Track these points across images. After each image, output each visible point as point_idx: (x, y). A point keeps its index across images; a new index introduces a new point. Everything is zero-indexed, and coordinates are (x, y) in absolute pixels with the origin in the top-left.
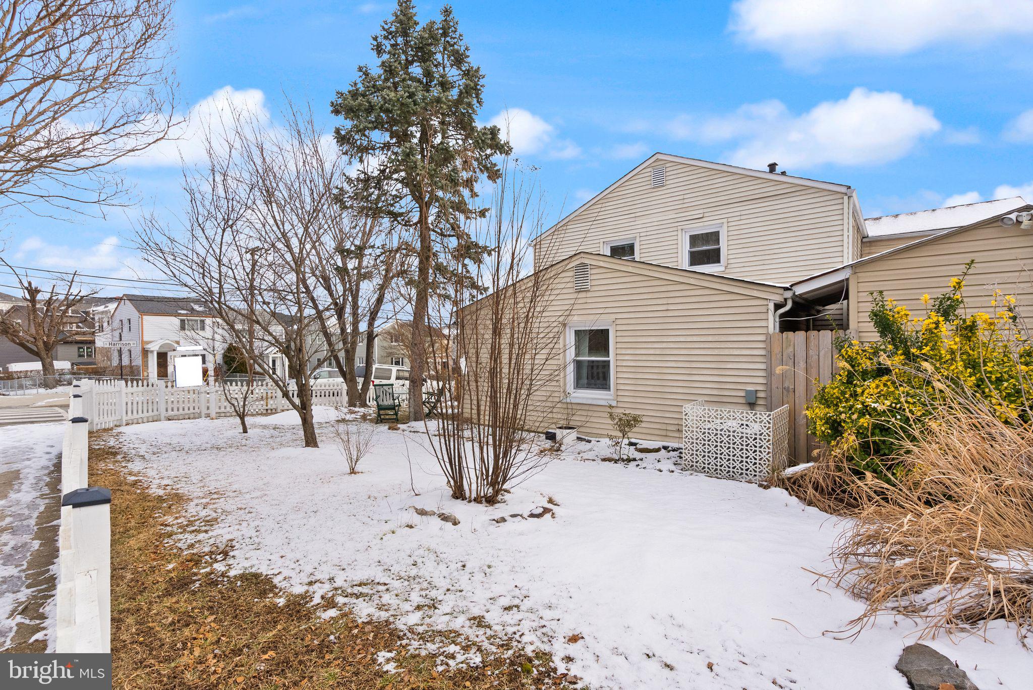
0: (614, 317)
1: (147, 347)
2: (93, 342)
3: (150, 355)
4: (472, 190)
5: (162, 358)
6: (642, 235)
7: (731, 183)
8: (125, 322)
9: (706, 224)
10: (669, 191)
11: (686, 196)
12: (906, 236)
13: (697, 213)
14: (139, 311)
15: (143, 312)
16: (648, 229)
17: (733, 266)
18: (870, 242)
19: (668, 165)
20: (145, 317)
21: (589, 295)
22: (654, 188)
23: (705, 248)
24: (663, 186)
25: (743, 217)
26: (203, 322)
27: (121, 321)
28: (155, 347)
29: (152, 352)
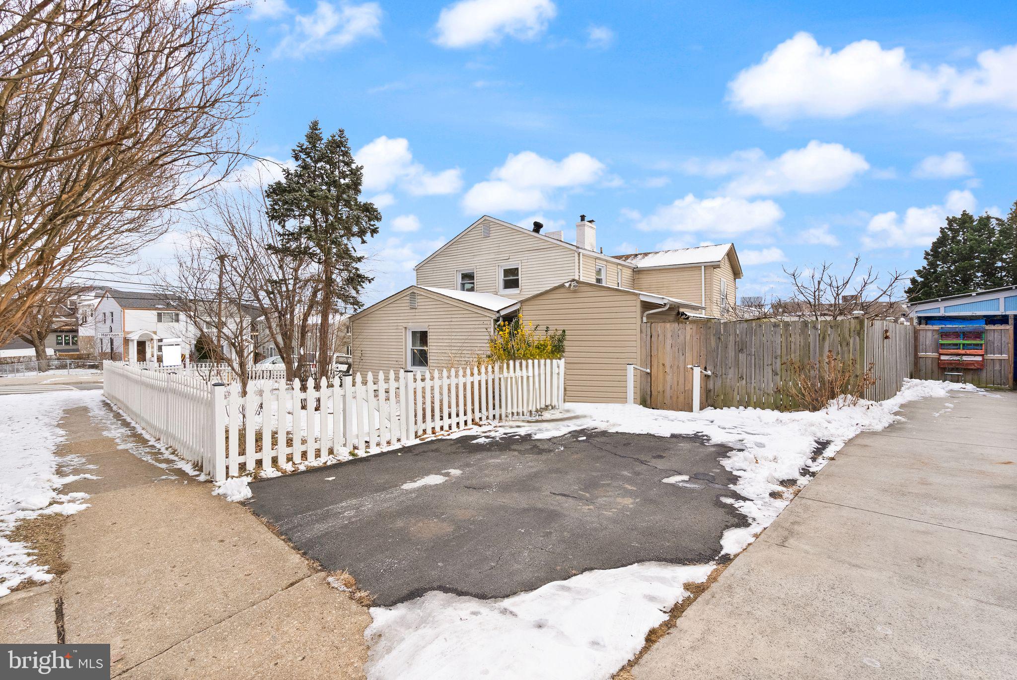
0: (428, 324)
1: (129, 336)
2: (76, 331)
3: (130, 343)
4: (362, 239)
5: (141, 345)
6: (477, 267)
7: (523, 238)
8: (108, 315)
9: (511, 263)
10: (491, 240)
11: (500, 245)
12: (650, 269)
13: (506, 256)
14: (121, 306)
15: (124, 307)
16: (481, 264)
17: (524, 290)
18: (638, 271)
19: (491, 224)
20: (126, 311)
21: (417, 311)
22: (484, 238)
23: (511, 278)
24: (489, 237)
25: (529, 261)
26: (177, 315)
27: (105, 314)
28: (135, 337)
29: (133, 340)
